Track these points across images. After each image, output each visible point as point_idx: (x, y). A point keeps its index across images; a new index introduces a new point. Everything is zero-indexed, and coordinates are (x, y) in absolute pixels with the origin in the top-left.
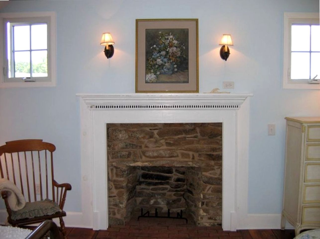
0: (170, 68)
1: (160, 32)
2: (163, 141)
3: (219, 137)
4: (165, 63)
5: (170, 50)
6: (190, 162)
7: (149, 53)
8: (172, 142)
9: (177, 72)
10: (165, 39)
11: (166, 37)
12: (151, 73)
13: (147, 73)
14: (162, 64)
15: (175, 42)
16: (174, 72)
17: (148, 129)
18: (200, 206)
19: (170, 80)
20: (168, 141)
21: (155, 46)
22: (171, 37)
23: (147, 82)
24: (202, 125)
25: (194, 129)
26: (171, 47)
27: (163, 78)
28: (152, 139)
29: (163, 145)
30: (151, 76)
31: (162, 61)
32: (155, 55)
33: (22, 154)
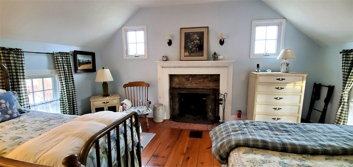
0: (195, 50)
1: (191, 34)
2: (193, 83)
3: (219, 81)
4: (193, 47)
5: (195, 42)
6: (205, 91)
7: (186, 43)
8: (197, 83)
9: (198, 51)
10: (193, 37)
11: (194, 36)
12: (187, 52)
13: (185, 52)
14: (192, 48)
15: (198, 38)
16: (197, 52)
17: (187, 77)
18: (210, 111)
19: (195, 55)
20: (196, 82)
21: (188, 40)
22: (196, 36)
23: (185, 56)
24: (211, 75)
25: (208, 77)
26: (196, 40)
27: (192, 54)
28: (189, 81)
29: (193, 84)
30: (187, 54)
31: (192, 47)
32: (189, 44)
33: (135, 87)
